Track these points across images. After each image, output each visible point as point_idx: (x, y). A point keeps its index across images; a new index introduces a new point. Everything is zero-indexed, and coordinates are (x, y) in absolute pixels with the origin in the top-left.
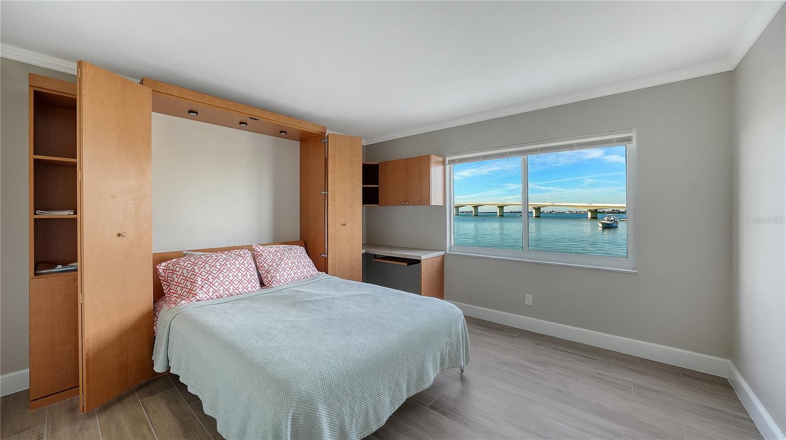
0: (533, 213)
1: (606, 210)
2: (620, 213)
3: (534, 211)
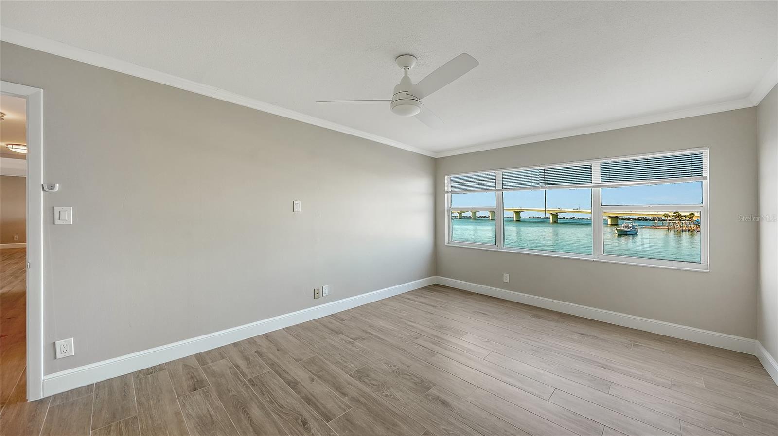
0: (550, 218)
1: (632, 217)
2: (647, 220)
3: (551, 217)
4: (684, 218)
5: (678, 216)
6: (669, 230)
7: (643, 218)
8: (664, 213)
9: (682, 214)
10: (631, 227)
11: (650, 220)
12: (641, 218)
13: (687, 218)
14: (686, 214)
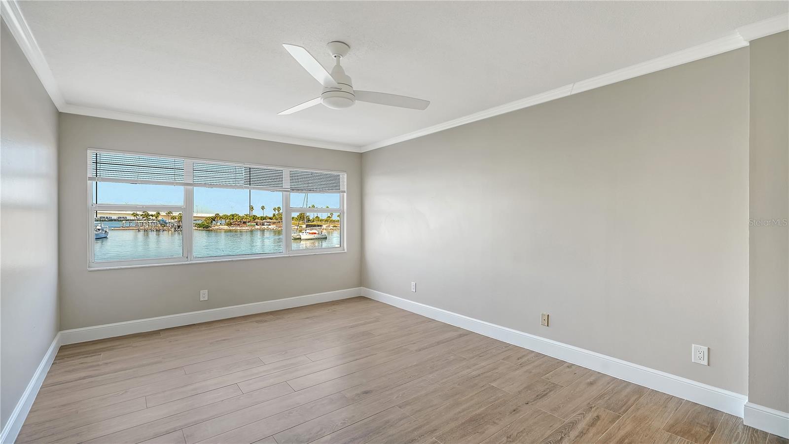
4: (151, 217)
5: (146, 216)
6: (139, 230)
7: (107, 218)
8: (133, 212)
9: (150, 213)
10: (99, 230)
11: (115, 220)
12: (104, 217)
13: (154, 218)
14: (154, 213)
